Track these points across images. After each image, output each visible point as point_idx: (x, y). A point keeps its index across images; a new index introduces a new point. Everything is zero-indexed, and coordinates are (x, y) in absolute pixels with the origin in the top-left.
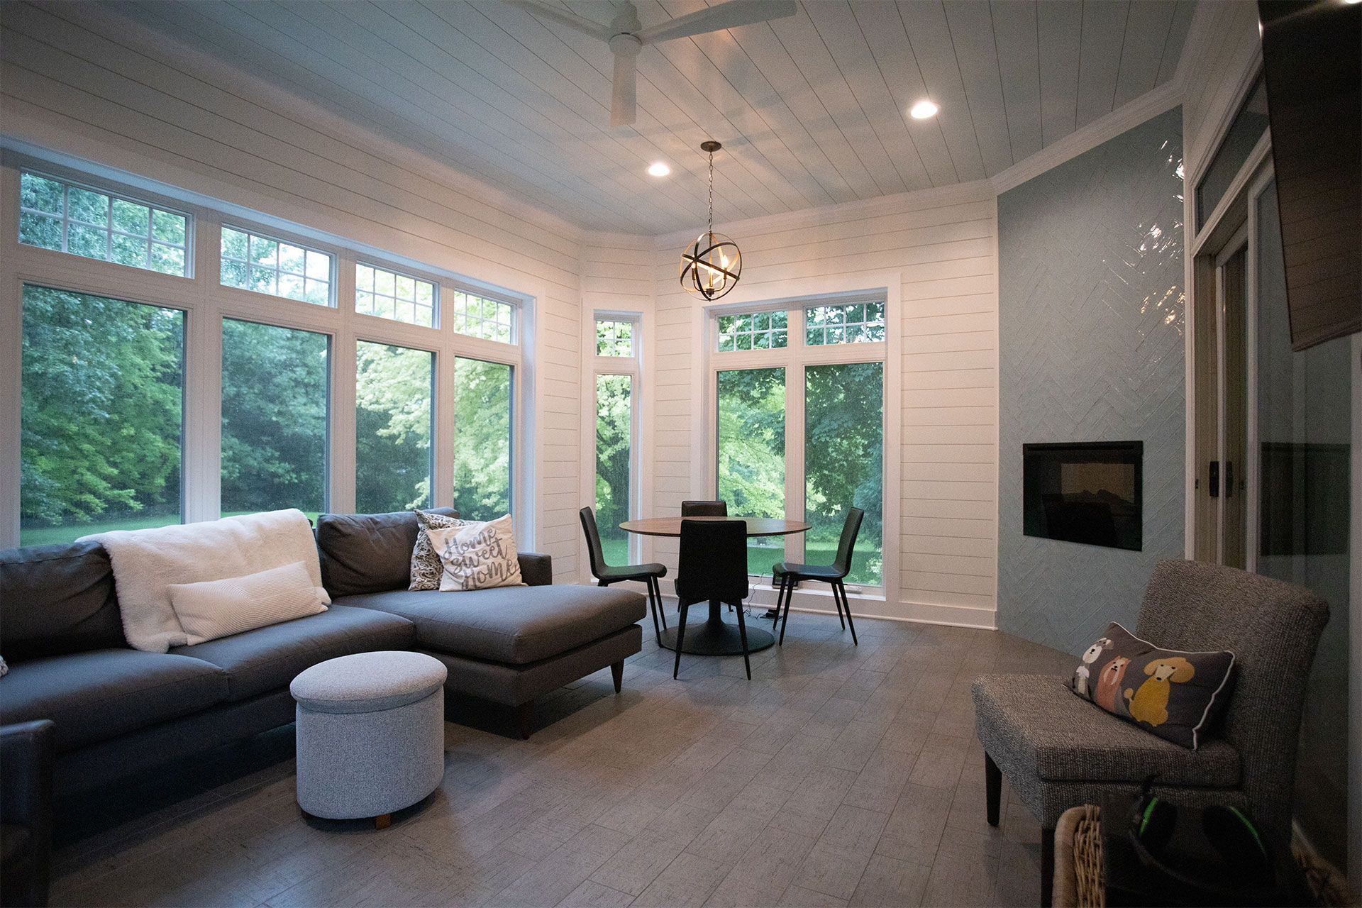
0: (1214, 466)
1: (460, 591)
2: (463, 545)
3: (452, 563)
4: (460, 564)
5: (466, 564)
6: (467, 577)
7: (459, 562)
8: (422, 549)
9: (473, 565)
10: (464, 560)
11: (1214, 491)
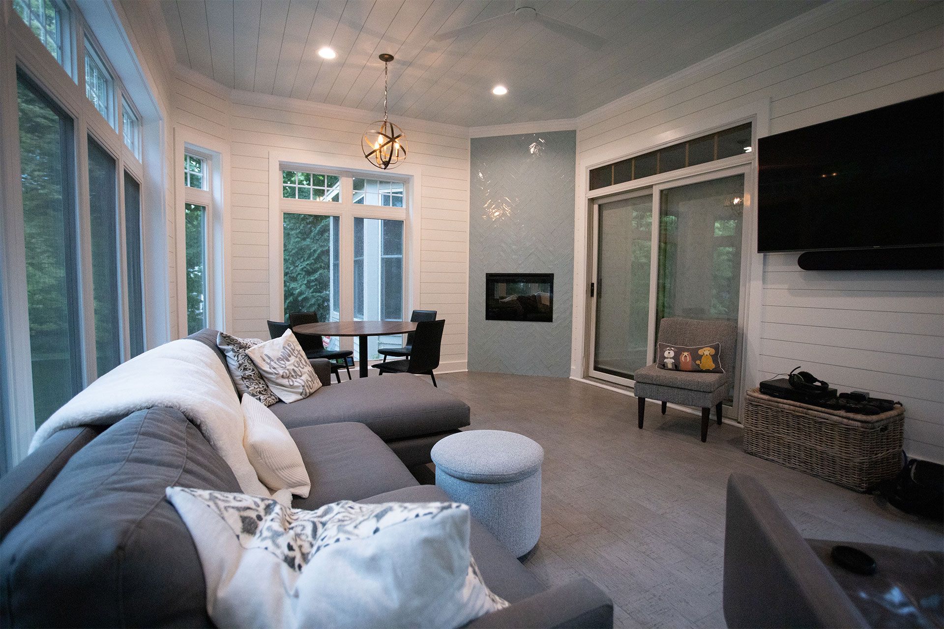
0: (593, 285)
1: (302, 399)
2: (278, 360)
3: (283, 377)
4: (288, 377)
5: (292, 376)
6: (303, 386)
7: (288, 375)
8: (245, 369)
9: (298, 375)
10: (290, 373)
11: (592, 295)
